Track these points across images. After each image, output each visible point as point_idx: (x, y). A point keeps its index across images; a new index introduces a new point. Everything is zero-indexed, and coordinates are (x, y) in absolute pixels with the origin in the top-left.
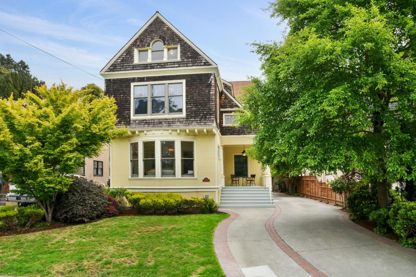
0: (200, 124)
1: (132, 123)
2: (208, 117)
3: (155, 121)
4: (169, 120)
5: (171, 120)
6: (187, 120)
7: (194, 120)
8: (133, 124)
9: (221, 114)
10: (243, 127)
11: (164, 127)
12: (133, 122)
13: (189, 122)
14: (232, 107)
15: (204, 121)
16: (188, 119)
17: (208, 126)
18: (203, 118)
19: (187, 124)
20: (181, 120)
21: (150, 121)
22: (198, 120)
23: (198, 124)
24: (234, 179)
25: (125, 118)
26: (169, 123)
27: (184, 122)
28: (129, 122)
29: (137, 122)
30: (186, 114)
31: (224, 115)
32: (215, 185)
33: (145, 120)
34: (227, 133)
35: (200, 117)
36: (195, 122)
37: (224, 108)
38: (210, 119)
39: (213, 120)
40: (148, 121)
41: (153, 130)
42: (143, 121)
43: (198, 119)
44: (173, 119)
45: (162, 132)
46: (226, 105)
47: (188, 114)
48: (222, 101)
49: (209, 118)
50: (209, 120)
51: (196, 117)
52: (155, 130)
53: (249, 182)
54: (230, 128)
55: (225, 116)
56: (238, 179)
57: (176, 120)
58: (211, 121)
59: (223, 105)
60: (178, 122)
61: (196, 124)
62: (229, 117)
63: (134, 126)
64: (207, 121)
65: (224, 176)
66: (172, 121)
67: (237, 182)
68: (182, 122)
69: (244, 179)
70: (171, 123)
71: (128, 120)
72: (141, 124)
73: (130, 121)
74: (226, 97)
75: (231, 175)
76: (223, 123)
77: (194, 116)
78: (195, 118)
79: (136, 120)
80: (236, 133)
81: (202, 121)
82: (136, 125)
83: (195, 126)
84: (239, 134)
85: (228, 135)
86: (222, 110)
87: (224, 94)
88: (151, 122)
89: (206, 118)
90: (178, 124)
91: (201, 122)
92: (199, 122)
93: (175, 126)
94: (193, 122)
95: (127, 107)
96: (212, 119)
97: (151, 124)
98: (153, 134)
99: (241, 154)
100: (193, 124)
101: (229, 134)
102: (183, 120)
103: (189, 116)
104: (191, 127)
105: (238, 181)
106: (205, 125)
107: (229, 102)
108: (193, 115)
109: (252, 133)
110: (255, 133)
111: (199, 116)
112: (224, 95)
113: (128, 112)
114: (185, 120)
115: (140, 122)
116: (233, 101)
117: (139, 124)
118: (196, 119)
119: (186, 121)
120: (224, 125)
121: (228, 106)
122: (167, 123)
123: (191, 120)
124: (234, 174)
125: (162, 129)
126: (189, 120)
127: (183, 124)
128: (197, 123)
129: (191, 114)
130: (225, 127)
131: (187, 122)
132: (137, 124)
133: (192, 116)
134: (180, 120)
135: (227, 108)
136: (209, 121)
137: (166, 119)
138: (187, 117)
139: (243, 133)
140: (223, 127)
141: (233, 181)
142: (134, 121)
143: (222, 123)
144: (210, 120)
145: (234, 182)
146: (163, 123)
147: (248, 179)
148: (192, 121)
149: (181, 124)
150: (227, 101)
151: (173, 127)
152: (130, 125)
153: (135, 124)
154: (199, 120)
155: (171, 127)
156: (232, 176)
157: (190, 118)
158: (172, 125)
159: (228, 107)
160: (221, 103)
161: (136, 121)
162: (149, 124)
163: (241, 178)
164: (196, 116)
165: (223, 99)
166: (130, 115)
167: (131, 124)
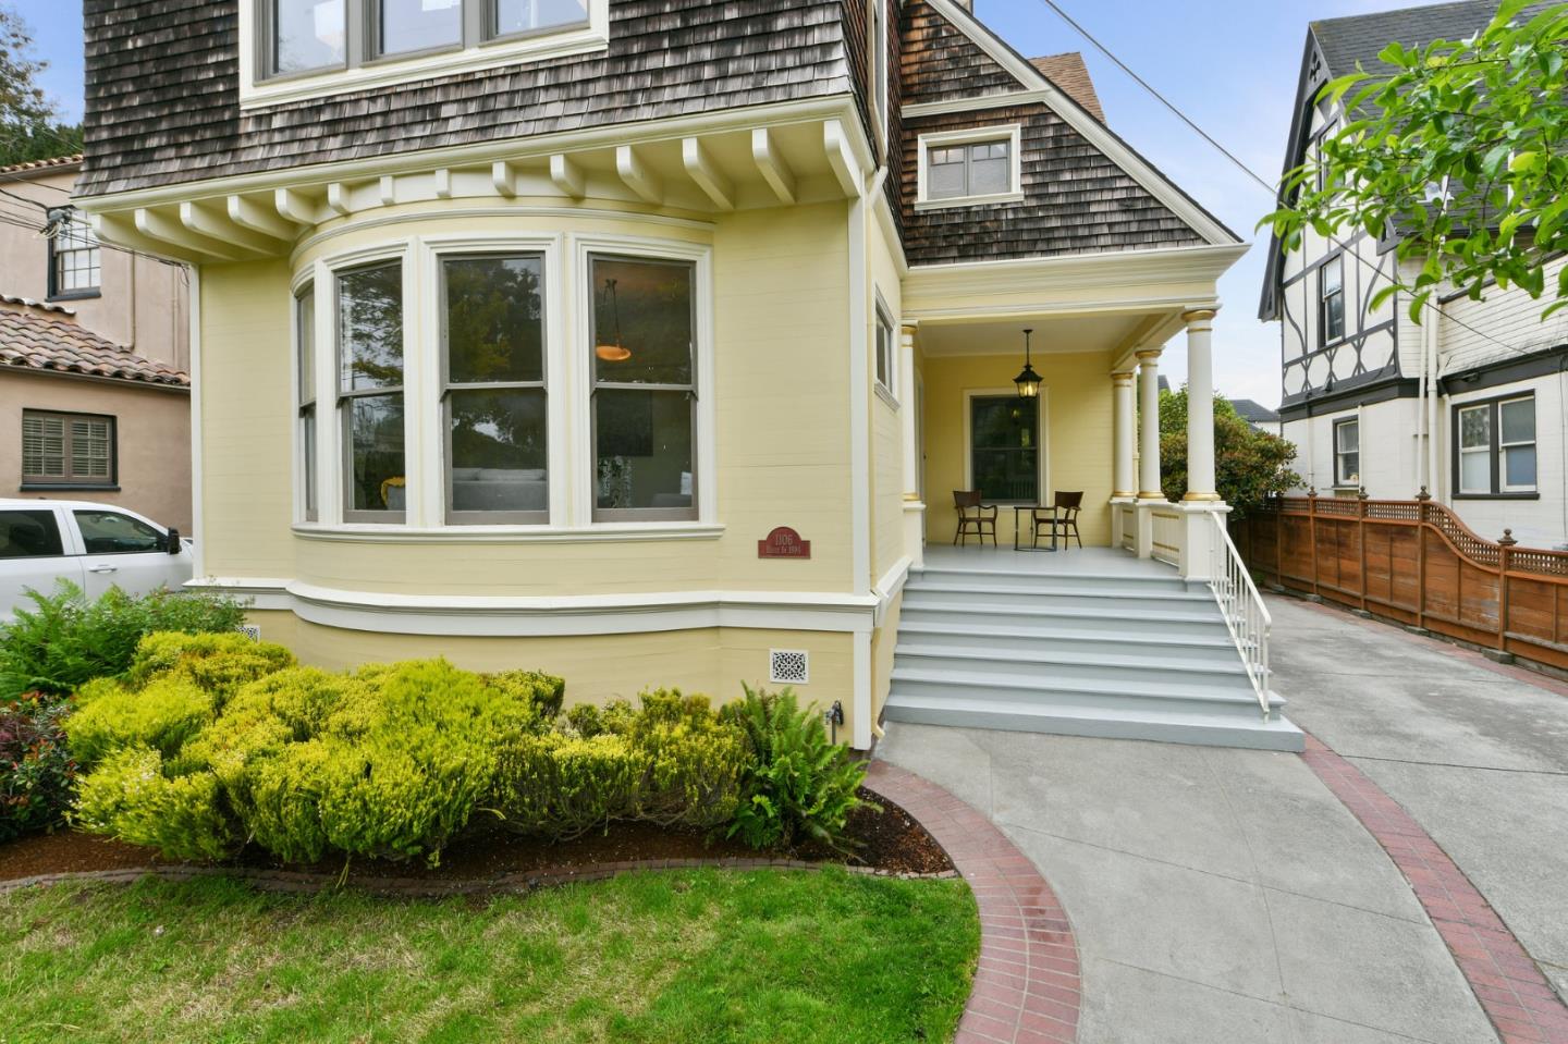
0: (717, 88)
1: (249, 135)
2: (781, 24)
3: (396, 104)
4: (487, 88)
5: (505, 86)
6: (621, 68)
7: (669, 61)
8: (255, 142)
9: (908, 135)
10: (1040, 207)
11: (453, 140)
12: (250, 127)
13: (631, 84)
14: (971, 90)
15: (752, 65)
16: (627, 58)
17: (779, 95)
18: (742, 39)
19: (618, 102)
20: (577, 74)
21: (364, 108)
22: (702, 63)
23: (700, 90)
24: (972, 513)
25: (206, 103)
26: (491, 104)
27: (600, 88)
28: (228, 132)
29: (277, 122)
30: (613, 25)
31: (922, 142)
32: (847, 585)
33: (331, 103)
34: (940, 249)
35: (719, 33)
36: (681, 77)
37: (921, 97)
38: (798, 41)
39: (827, 47)
40: (348, 112)
41: (386, 170)
42: (319, 109)
43: (707, 54)
44: (515, 73)
45: (440, 180)
46: (938, 82)
47: (625, 23)
48: (913, 58)
49: (791, 31)
50: (790, 49)
51: (689, 39)
52: (399, 174)
53: (1046, 529)
54: (957, 220)
55: (931, 149)
56: (989, 514)
57: (542, 80)
58: (808, 56)
59: (916, 79)
60: (555, 94)
61: (683, 92)
62: (955, 155)
63: (260, 153)
64: (774, 62)
65: (920, 505)
66: (512, 93)
67: (987, 527)
68: (577, 91)
69: (1026, 516)
70: (501, 103)
71: (227, 116)
72: (303, 133)
73: (235, 120)
74: (937, 28)
75: (956, 494)
76: (914, 193)
77: (672, 33)
78: (679, 49)
79: (275, 110)
80: (995, 250)
81: (732, 67)
82: (272, 145)
83: (676, 109)
84: (1015, 254)
85: (946, 259)
86: (910, 110)
87: (925, 11)
88: (369, 116)
89: (769, 35)
90: (554, 110)
91: (724, 77)
92: (708, 72)
93: (531, 128)
94: (667, 81)
95: (220, 18)
96: (817, 37)
97: (364, 126)
98: (389, 204)
99: (1011, 390)
100: (667, 95)
101: (954, 253)
102: (589, 73)
103: (637, 37)
104: (646, 123)
105: (993, 521)
106: (760, 97)
107: (953, 59)
108: (664, 27)
109: (1102, 241)
110: (1117, 240)
111: (714, 25)
112: (922, 23)
113: (221, 57)
114: (602, 70)
115: (296, 120)
116: (979, 53)
117: (287, 135)
118: (690, 57)
119: (609, 77)
120: (923, 199)
121: (945, 88)
122: (473, 108)
123: (652, 63)
124: (968, 487)
125: (441, 163)
126: (634, 67)
127: (585, 107)
128: (697, 82)
129: (646, 18)
130: (927, 215)
131: (616, 86)
132: (277, 138)
133: (660, 35)
134: (564, 77)
135: (940, 95)
136: (790, 61)
137: (468, 80)
138: (619, 50)
139: (1041, 246)
140: (916, 217)
141: (963, 521)
142: (259, 119)
143: (907, 189)
144: (801, 49)
145: (972, 527)
146: (446, 111)
147: (1040, 514)
148: (658, 73)
149: (573, 108)
150: (945, 55)
151: (513, 131)
152: (235, 151)
153: (264, 139)
154: (717, 62)
155: (498, 133)
156: (962, 500)
157: (643, 55)
158: (506, 118)
159: (948, 94)
160: (907, 70)
161: (270, 116)
162: (352, 126)
163: (1006, 512)
164: (687, 29)
165: (921, 46)
166: (235, 76)
167: (243, 143)
